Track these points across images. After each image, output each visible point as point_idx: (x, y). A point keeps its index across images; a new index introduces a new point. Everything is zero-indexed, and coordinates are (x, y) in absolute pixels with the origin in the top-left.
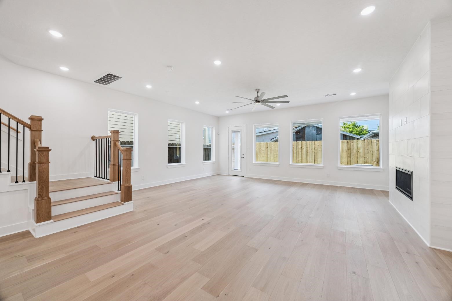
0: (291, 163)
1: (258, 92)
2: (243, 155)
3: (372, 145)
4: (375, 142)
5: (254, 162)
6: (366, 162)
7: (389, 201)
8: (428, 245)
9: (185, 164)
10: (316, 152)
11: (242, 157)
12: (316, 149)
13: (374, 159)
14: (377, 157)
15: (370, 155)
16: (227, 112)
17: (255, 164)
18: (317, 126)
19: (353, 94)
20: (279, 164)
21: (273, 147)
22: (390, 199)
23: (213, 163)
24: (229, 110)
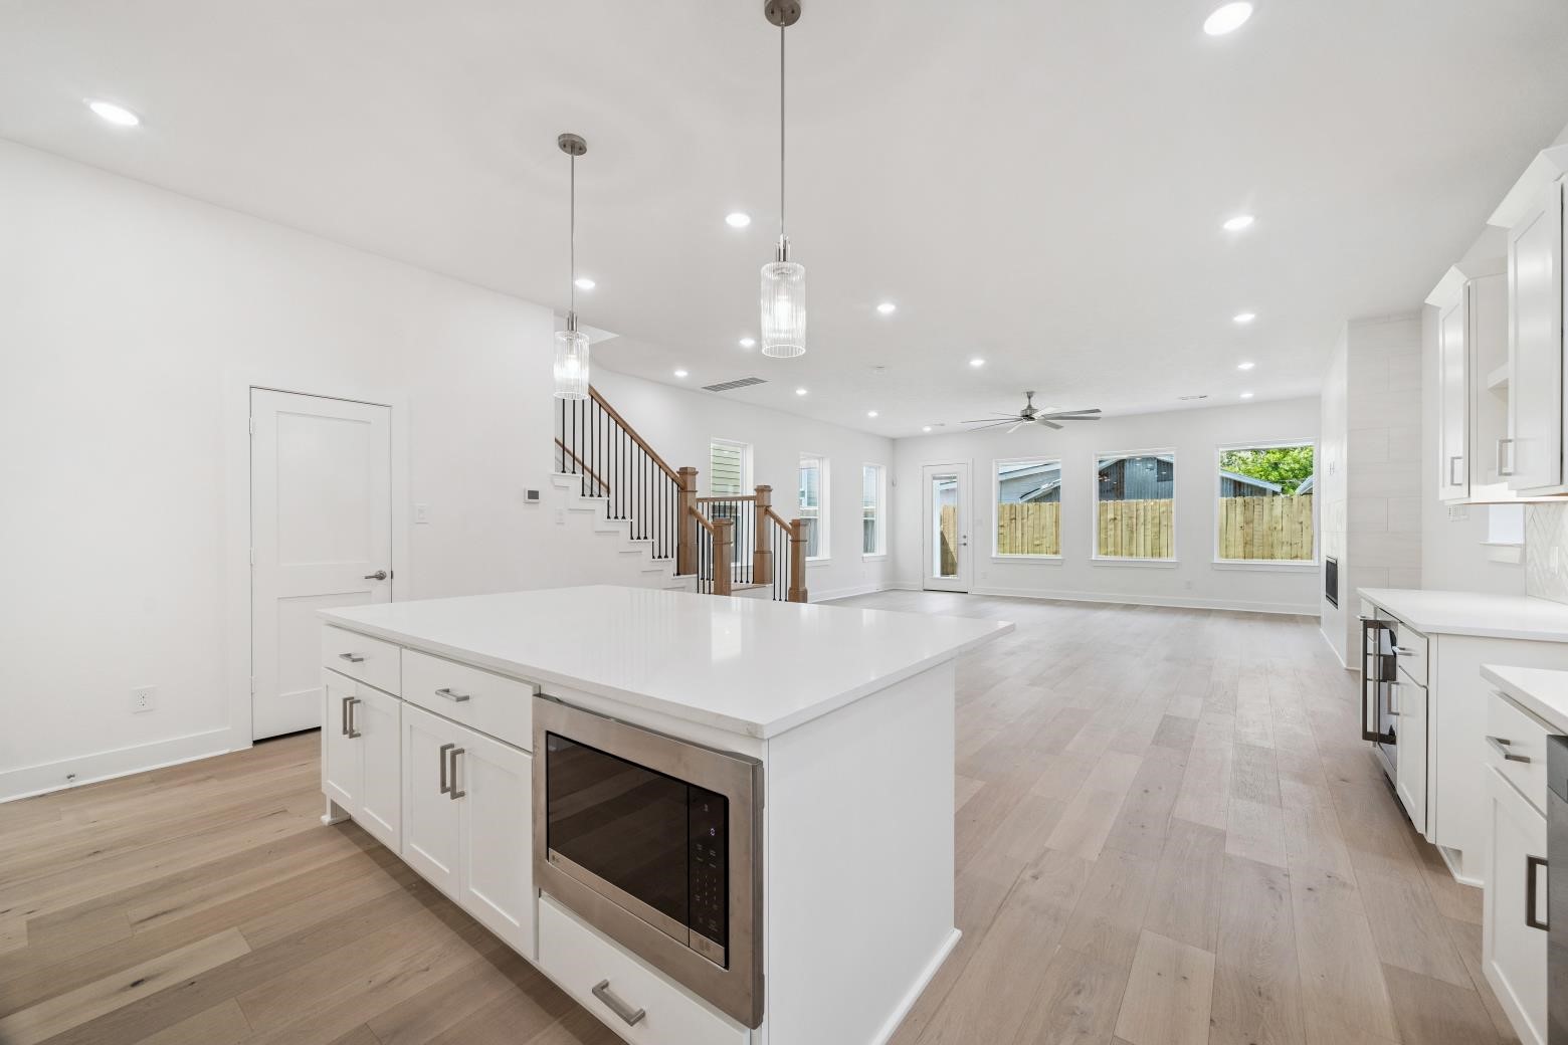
1: (1029, 398)
2: (965, 537)
5: (993, 556)
9: (829, 558)
10: (1157, 530)
11: (962, 542)
12: (1157, 521)
16: (927, 429)
18: (1160, 457)
19: (1247, 396)
20: (1062, 561)
23: (881, 559)
24: (934, 425)
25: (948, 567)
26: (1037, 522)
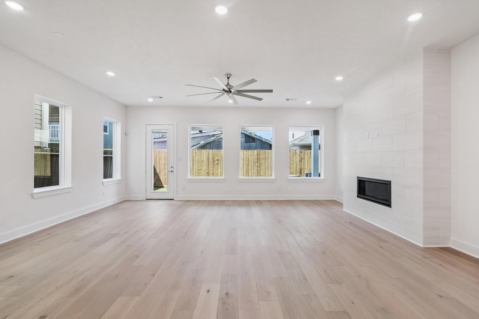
0: (241, 177)
1: (228, 78)
2: (172, 167)
3: (296, 156)
4: (298, 153)
5: (188, 178)
6: (292, 173)
7: (343, 209)
8: (422, 246)
9: (70, 186)
10: (247, 163)
11: (171, 171)
12: (247, 159)
13: (298, 170)
14: (300, 168)
15: (295, 166)
16: (150, 100)
17: (190, 181)
18: (246, 133)
19: (309, 103)
20: (225, 179)
21: (197, 157)
22: (344, 208)
23: (119, 182)
24: (153, 97)
25: (158, 185)
26: (200, 159)
